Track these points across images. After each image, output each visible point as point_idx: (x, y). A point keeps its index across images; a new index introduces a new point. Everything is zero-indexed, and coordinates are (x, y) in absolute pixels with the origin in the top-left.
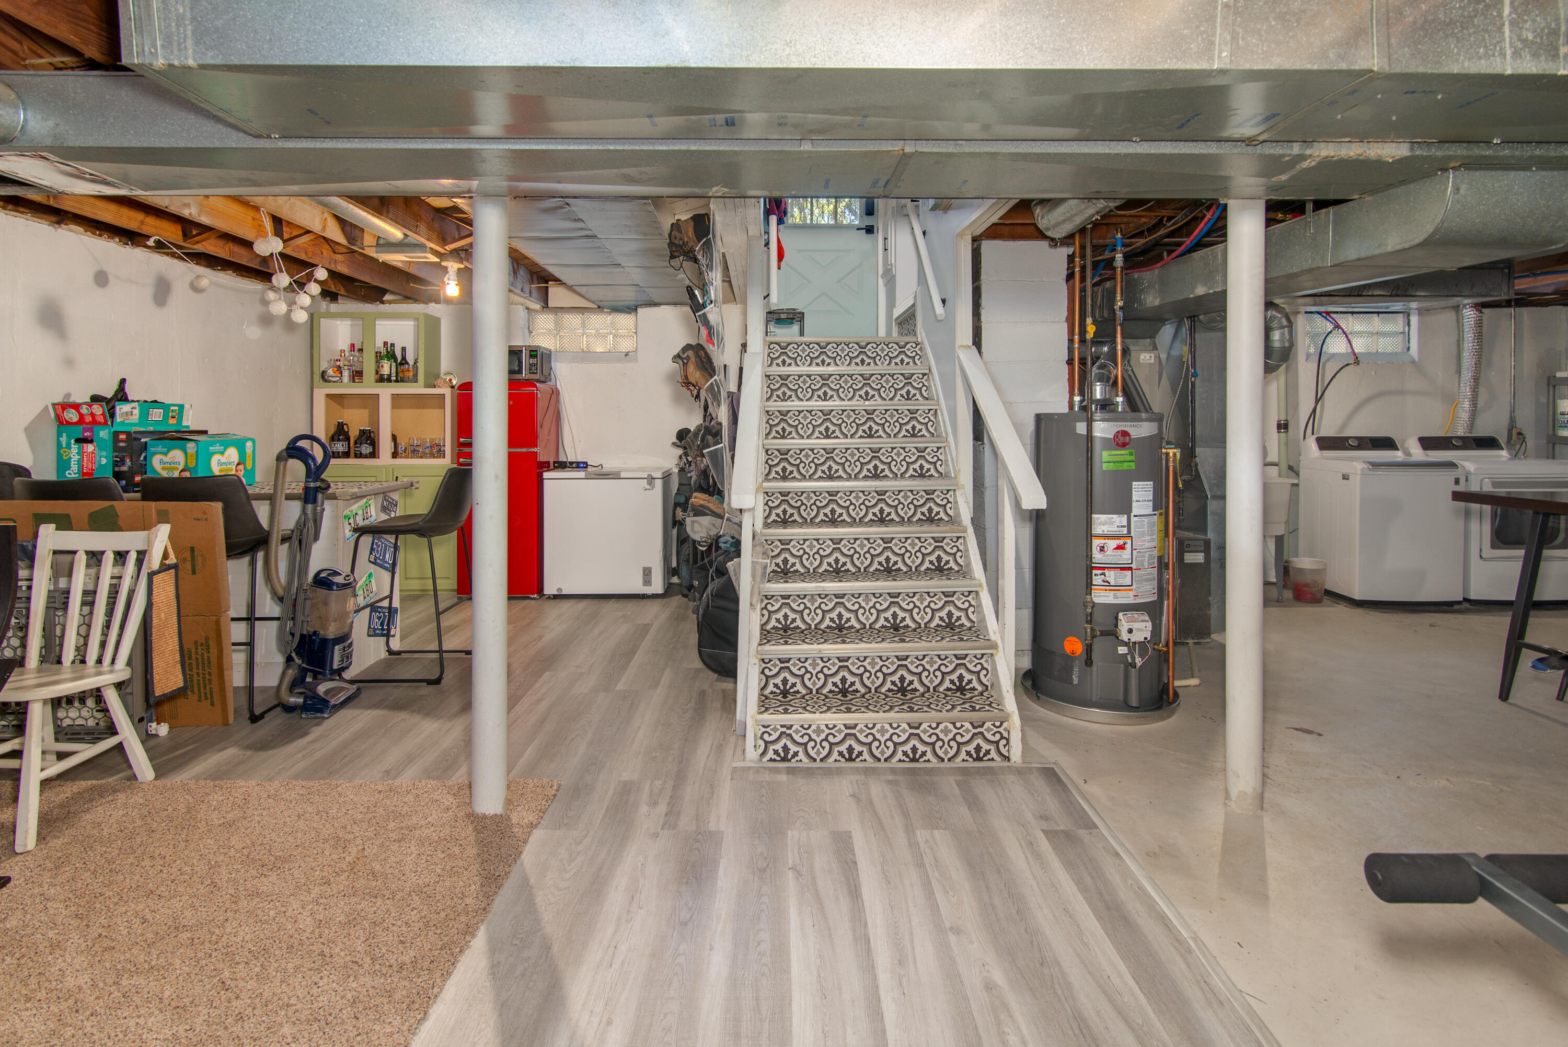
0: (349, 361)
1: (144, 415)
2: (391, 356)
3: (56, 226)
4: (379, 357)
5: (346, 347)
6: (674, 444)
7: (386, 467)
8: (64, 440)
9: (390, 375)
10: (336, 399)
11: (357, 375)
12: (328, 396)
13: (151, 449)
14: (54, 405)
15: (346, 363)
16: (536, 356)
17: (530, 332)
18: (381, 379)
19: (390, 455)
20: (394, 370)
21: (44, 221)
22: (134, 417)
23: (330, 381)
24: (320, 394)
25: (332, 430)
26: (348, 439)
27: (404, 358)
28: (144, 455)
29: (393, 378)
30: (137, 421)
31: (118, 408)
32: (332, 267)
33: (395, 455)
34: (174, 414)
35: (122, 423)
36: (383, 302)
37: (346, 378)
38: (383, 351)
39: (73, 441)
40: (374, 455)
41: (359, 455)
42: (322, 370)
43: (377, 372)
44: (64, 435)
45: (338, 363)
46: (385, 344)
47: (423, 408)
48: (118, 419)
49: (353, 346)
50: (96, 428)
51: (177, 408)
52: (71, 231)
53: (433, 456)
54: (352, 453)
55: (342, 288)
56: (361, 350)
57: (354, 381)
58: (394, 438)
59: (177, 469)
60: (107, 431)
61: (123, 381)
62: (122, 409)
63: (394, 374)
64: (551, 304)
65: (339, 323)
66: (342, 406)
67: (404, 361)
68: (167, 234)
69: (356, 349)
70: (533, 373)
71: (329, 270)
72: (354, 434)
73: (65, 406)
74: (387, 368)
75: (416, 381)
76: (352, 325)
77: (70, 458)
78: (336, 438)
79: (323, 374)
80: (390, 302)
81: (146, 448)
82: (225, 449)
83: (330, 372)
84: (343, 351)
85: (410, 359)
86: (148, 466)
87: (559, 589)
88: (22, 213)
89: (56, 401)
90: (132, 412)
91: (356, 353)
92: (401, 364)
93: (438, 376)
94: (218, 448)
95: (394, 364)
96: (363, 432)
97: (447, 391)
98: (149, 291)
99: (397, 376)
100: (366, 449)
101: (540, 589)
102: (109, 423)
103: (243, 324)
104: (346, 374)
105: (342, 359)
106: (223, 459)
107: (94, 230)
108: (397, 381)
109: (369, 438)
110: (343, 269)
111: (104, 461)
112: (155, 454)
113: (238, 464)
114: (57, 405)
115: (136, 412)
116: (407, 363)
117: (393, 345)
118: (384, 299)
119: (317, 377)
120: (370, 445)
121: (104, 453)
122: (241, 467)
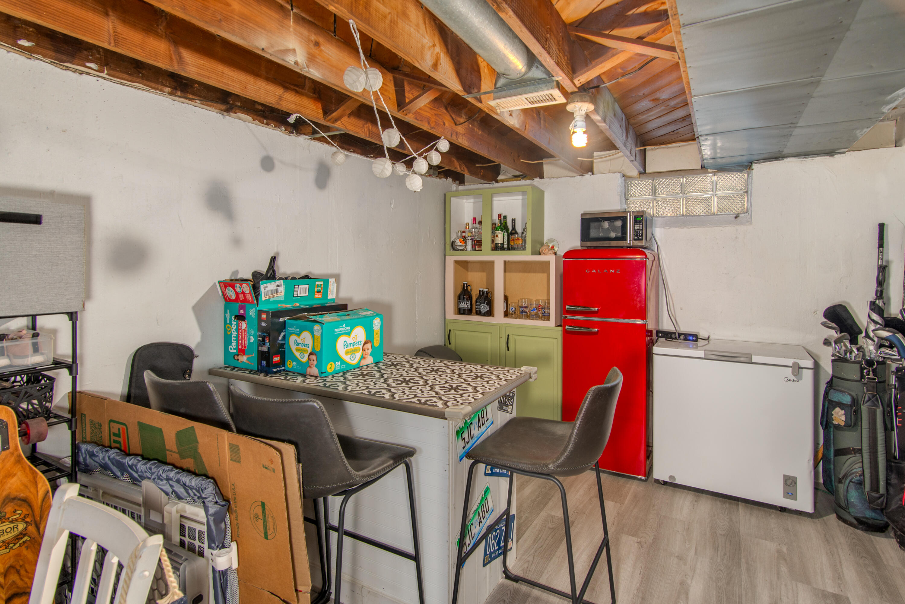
0: (472, 233)
1: (290, 292)
2: (504, 227)
3: (225, 113)
4: (494, 228)
5: (470, 221)
6: (824, 324)
7: (499, 326)
8: (228, 315)
9: (503, 244)
10: (462, 265)
11: (477, 244)
12: (456, 262)
13: (289, 329)
14: (220, 282)
15: (470, 234)
16: (641, 222)
17: (627, 199)
18: (496, 248)
19: (503, 314)
20: (506, 239)
21: (213, 109)
22: (279, 294)
23: (458, 250)
24: (451, 260)
25: (459, 291)
26: (470, 298)
27: (514, 228)
28: (282, 334)
29: (506, 246)
30: (283, 298)
31: (262, 287)
32: (454, 140)
33: (506, 314)
34: (319, 289)
35: (268, 301)
36: (497, 181)
37: (469, 248)
38: (497, 222)
39: (233, 317)
40: (490, 313)
41: (479, 313)
42: (451, 241)
43: (493, 241)
44: (228, 310)
45: (464, 234)
46: (500, 216)
47: (529, 272)
48: (263, 297)
49: (474, 219)
50: (247, 306)
51: (322, 283)
52: (240, 119)
53: (537, 317)
54: (474, 311)
55: (466, 169)
56: (480, 223)
57: (475, 250)
58: (506, 299)
59: (307, 351)
60: (254, 309)
61: (273, 259)
62: (266, 287)
63: (506, 243)
64: (649, 169)
65: (465, 201)
66: (467, 270)
67: (514, 231)
68: (308, 111)
69: (477, 222)
70: (639, 239)
71: (451, 143)
72: (475, 294)
73: (226, 285)
74: (501, 237)
75: (525, 249)
76: (474, 203)
77: (231, 334)
78: (462, 297)
79: (453, 243)
80: (503, 181)
81: (285, 328)
82: (352, 329)
83: (458, 242)
84: (467, 224)
85: (519, 229)
86: (286, 346)
87: (671, 477)
88: (191, 100)
89: (222, 279)
90: (277, 290)
91: (477, 226)
92: (512, 234)
93: (542, 244)
94: (344, 328)
95: (506, 234)
96: (482, 293)
97: (551, 259)
98: (311, 176)
99: (508, 244)
100: (484, 308)
101: (648, 472)
102: (255, 302)
103: (391, 204)
104: (469, 243)
105: (467, 231)
106: (350, 340)
107: (261, 119)
108: (508, 249)
109: (486, 298)
110: (464, 142)
111: (252, 341)
112: (291, 333)
113: (365, 343)
114: (222, 283)
115: (282, 289)
116: (516, 233)
117: (505, 217)
118: (498, 179)
119: (448, 246)
120: (487, 304)
121: (252, 332)
122: (369, 345)
